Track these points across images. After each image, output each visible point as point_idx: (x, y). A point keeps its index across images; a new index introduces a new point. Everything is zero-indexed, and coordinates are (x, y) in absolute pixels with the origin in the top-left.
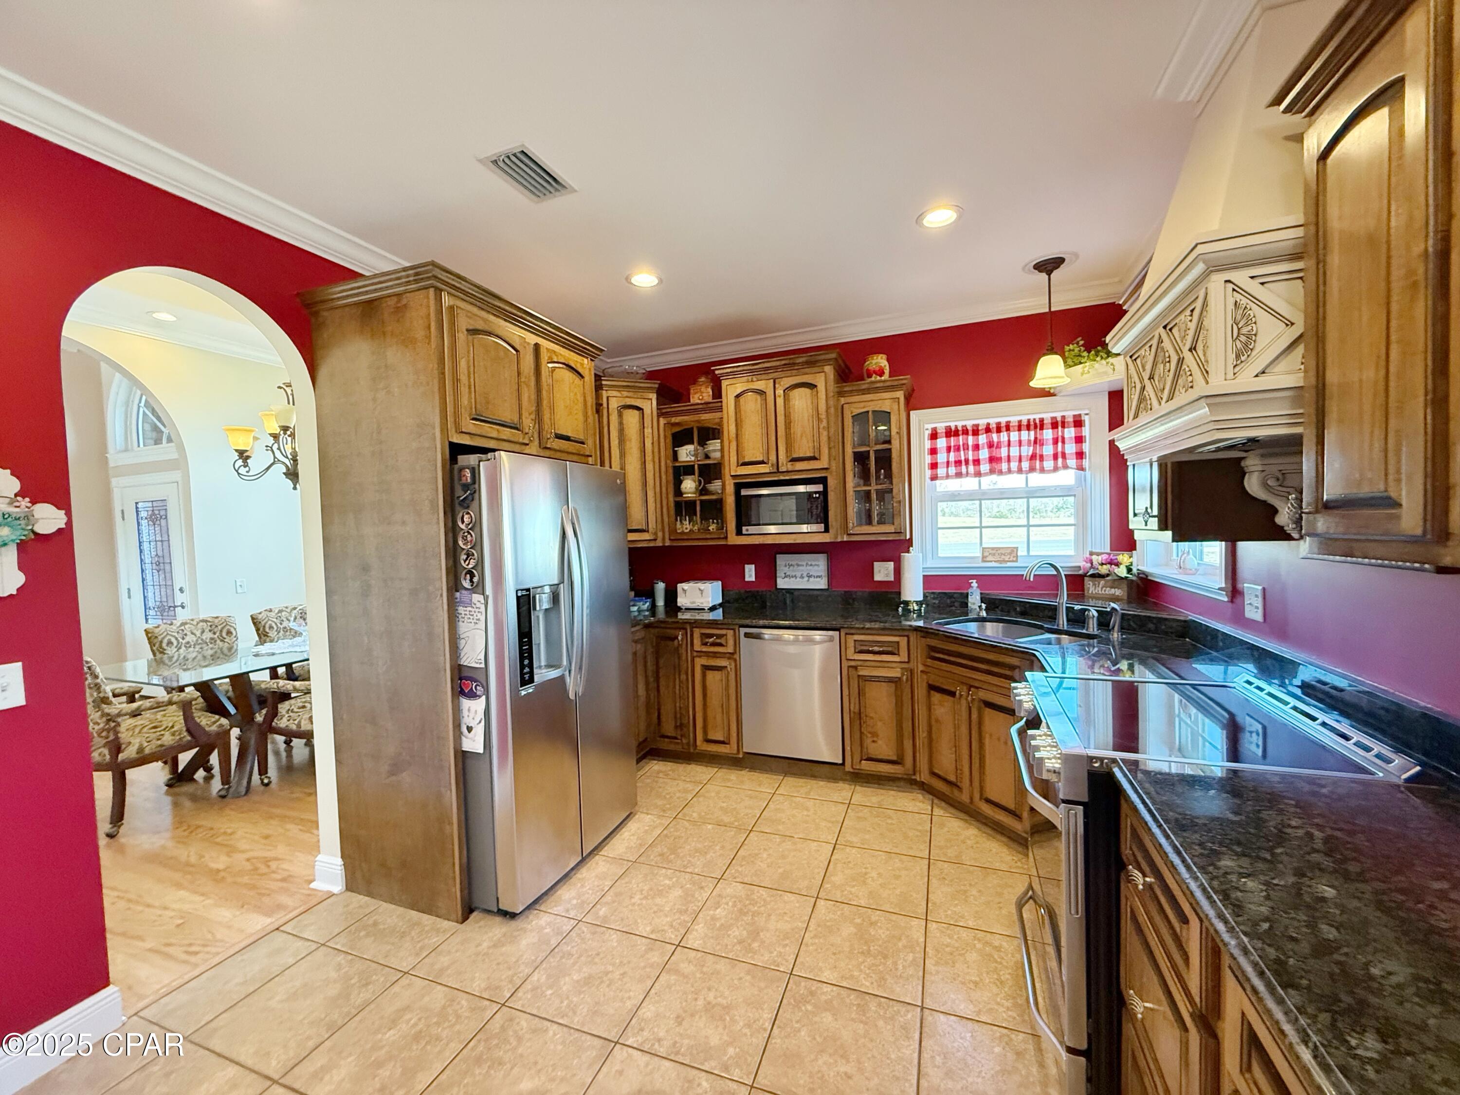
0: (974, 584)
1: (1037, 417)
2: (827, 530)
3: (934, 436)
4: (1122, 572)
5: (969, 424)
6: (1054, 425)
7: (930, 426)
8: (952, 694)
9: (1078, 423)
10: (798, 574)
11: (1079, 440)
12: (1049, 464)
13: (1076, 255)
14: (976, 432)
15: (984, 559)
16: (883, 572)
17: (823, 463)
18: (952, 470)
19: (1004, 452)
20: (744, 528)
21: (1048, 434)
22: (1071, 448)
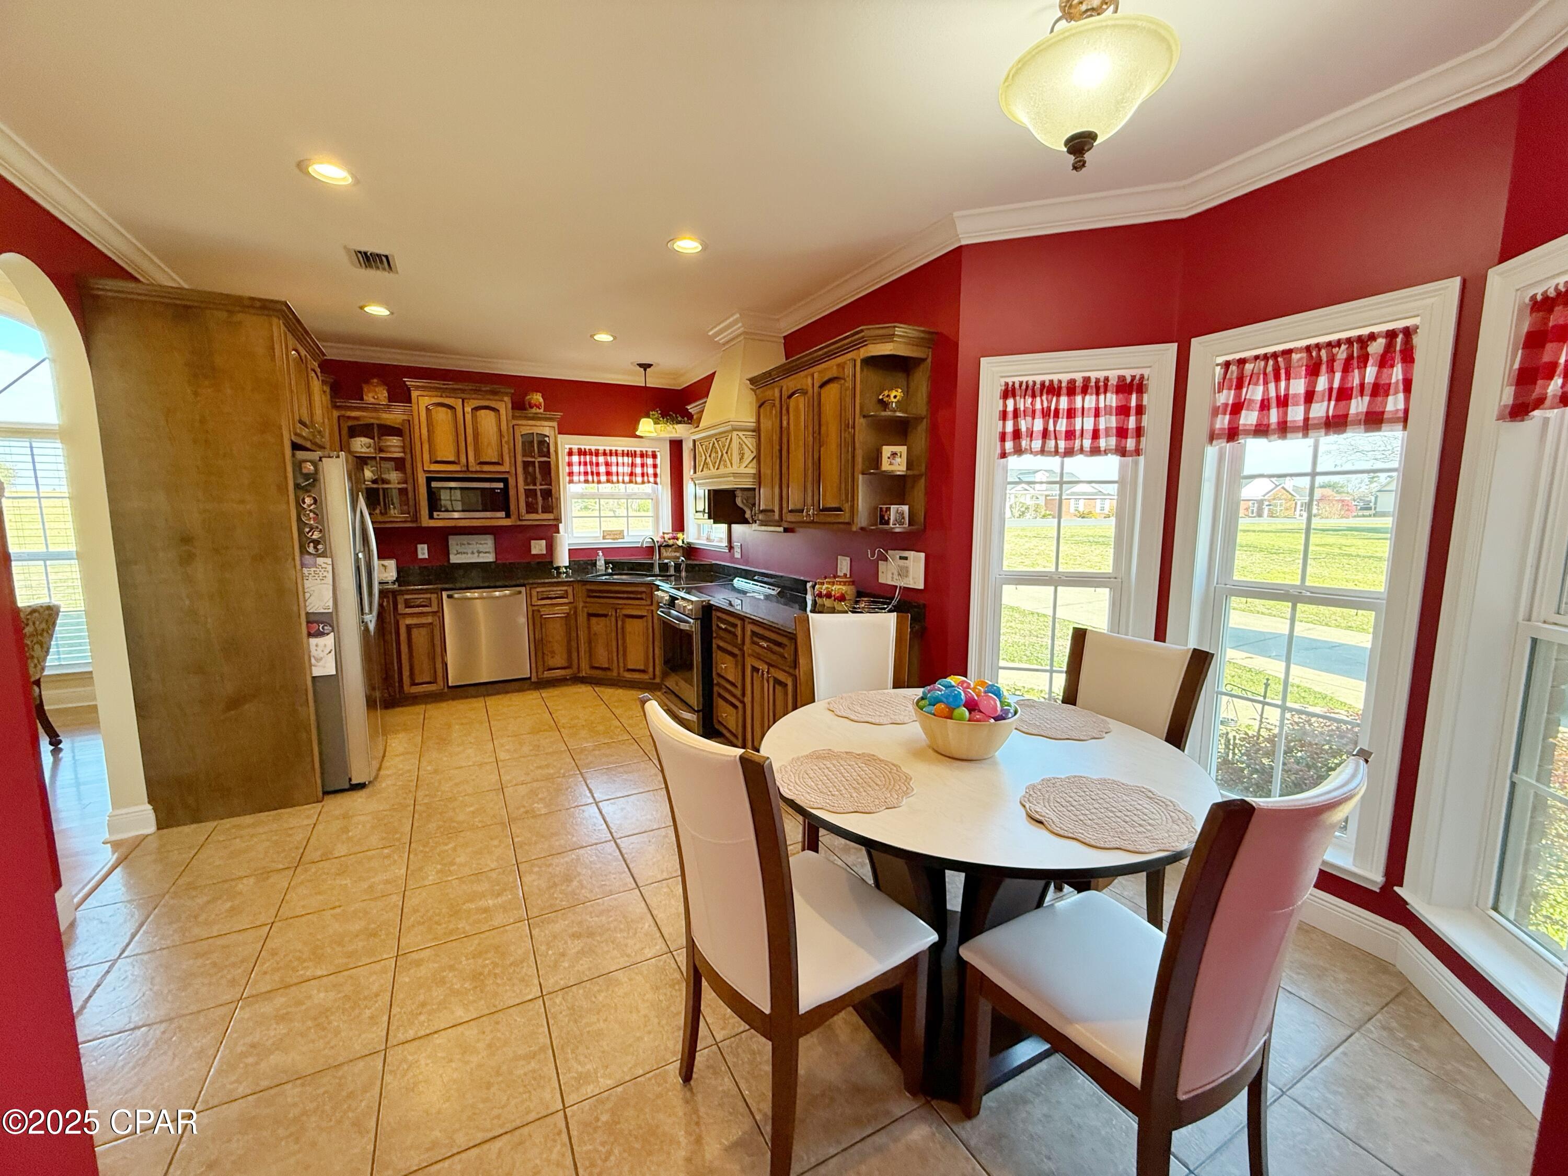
0: (601, 554)
1: (633, 449)
2: (508, 516)
3: (570, 453)
4: (680, 543)
5: (593, 448)
6: (642, 456)
7: (568, 447)
8: (605, 616)
9: (654, 456)
10: (470, 551)
11: (655, 466)
12: (639, 479)
13: (658, 364)
14: (597, 454)
15: (604, 538)
16: (538, 547)
17: (506, 467)
18: (582, 478)
19: (614, 469)
20: (435, 514)
21: (638, 461)
22: (651, 471)
